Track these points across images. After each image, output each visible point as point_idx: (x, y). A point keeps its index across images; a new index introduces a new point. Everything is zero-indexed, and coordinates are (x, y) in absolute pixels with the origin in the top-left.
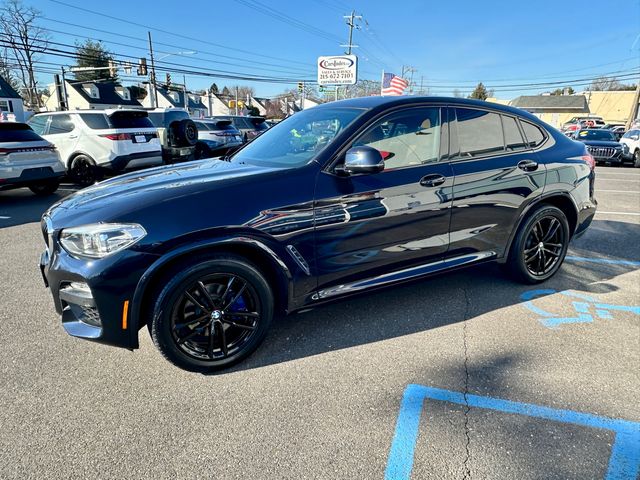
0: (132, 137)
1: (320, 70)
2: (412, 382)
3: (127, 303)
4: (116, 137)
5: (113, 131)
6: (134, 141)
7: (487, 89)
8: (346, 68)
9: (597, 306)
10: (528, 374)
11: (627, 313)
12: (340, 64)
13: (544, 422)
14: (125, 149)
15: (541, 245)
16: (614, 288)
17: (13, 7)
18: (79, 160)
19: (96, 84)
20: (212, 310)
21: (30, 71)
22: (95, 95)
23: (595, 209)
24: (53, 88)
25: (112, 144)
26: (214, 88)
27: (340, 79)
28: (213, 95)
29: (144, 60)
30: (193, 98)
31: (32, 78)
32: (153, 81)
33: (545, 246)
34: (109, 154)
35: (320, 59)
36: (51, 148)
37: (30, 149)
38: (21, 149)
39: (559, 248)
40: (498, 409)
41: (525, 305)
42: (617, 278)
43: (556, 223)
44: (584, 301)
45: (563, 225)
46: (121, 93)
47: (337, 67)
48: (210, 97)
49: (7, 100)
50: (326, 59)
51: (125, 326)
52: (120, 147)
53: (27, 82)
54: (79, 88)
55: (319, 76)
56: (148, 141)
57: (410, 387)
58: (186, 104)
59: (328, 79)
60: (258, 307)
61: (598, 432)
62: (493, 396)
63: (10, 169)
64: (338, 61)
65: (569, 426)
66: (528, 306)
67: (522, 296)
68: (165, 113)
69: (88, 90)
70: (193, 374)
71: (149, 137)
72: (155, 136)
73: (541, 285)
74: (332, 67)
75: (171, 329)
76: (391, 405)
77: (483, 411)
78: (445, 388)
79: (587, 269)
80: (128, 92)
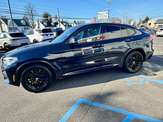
0: (47, 35)
1: (99, 15)
2: (82, 98)
3: (14, 76)
4: (43, 35)
5: (42, 34)
6: (47, 36)
7: (149, 18)
8: (105, 15)
9: (147, 80)
10: (114, 98)
11: (154, 82)
12: (104, 14)
13: (109, 111)
14: (45, 38)
15: (134, 62)
16: (155, 75)
17: (29, 5)
18: (35, 41)
19: (47, 22)
20: (36, 78)
21: (33, 20)
22: (46, 25)
23: (153, 52)
24: (37, 23)
25: (42, 37)
26: (75, 21)
27: (104, 18)
28: (74, 23)
29: (56, 16)
30: (69, 24)
31: (33, 21)
32: (59, 21)
33: (135, 63)
34: (42, 39)
35: (99, 13)
36: (28, 38)
37: (23, 39)
38: (21, 39)
39: (140, 63)
40: (99, 106)
41: (125, 79)
42: (158, 72)
43: (138, 56)
44: (143, 78)
45: (141, 57)
46: (52, 24)
47: (103, 14)
48: (73, 24)
49: (27, 27)
50: (100, 12)
51: (14, 81)
52: (44, 38)
53: (32, 22)
54: (43, 23)
55: (98, 17)
56: (51, 36)
57: (80, 99)
58: (67, 26)
59: (101, 18)
60: (48, 78)
61: (123, 115)
62: (100, 103)
63: (19, 43)
64: (103, 13)
65: (115, 112)
66: (126, 79)
67: (126, 76)
68: (56, 29)
69: (45, 24)
70: (32, 93)
71: (51, 35)
72: (53, 34)
73: (134, 73)
74: (102, 15)
75: (25, 82)
76: (72, 103)
77: (95, 106)
78: (89, 100)
79: (151, 69)
80: (54, 24)
